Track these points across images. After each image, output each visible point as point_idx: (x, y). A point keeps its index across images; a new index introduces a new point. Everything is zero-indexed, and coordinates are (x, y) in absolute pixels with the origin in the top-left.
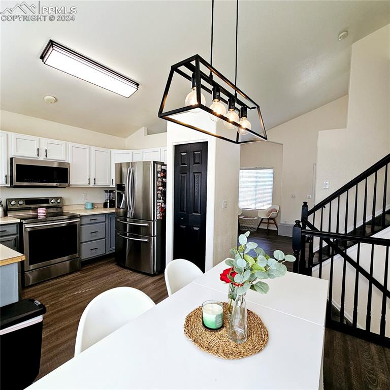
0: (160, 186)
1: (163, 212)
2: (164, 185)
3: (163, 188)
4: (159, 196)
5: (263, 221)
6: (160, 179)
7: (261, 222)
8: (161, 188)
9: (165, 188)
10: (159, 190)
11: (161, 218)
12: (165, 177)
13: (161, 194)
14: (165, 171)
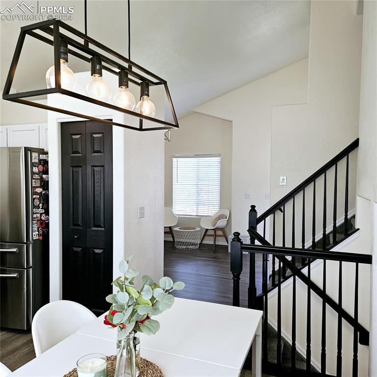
0: (38, 187)
1: (43, 228)
2: (45, 185)
3: (44, 189)
4: (37, 202)
5: (209, 233)
6: (37, 176)
7: (205, 235)
8: (39, 190)
9: (47, 189)
10: (36, 193)
11: (41, 238)
12: (46, 172)
13: (39, 199)
14: (45, 163)
